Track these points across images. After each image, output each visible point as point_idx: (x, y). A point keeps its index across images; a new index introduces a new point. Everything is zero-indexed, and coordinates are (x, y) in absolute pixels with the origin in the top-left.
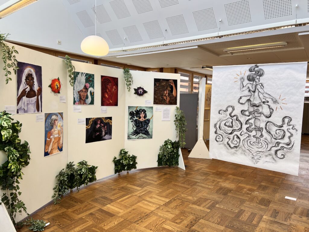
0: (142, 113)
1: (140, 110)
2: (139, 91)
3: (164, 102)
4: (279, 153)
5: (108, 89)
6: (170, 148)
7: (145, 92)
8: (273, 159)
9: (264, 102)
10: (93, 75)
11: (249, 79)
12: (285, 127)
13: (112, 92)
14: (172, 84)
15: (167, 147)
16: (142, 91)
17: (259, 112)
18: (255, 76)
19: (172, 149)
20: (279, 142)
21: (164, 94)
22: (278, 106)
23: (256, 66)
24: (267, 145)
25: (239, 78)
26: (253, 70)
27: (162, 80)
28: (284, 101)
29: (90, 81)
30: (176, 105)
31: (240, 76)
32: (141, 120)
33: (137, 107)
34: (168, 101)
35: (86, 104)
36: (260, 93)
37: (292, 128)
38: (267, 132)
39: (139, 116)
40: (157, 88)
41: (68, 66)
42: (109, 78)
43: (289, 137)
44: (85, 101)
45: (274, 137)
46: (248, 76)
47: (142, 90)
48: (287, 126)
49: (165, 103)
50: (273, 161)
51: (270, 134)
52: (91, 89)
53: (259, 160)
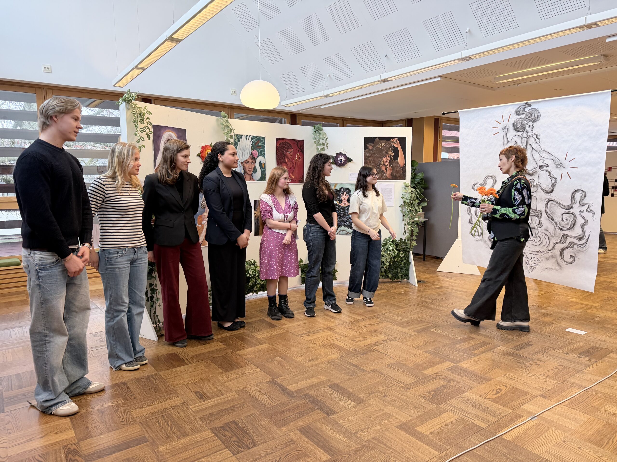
0: (345, 193)
1: (341, 188)
2: (338, 159)
3: (383, 175)
4: (567, 254)
5: (288, 158)
6: (393, 250)
7: (349, 160)
8: (558, 263)
9: (542, 166)
10: (264, 138)
11: (517, 127)
12: (576, 209)
13: (294, 163)
14: (396, 146)
15: (387, 249)
16: (344, 159)
17: (534, 184)
18: (525, 122)
19: (396, 252)
20: (566, 235)
21: (382, 163)
22: (564, 172)
23: (526, 104)
24: (549, 239)
25: (500, 126)
26: (521, 112)
27: (377, 140)
28: (573, 164)
29: (259, 146)
30: (405, 179)
31: (502, 123)
32: (342, 205)
33: (336, 184)
34: (389, 173)
35: (253, 180)
36: (534, 151)
37: (587, 210)
38: (549, 217)
39: (339, 199)
40: (369, 153)
41: (223, 126)
42: (289, 142)
43: (582, 226)
44: (251, 176)
45: (560, 227)
46: (514, 124)
47: (343, 157)
48: (579, 206)
49: (384, 177)
50: (557, 268)
51: (553, 222)
52: (260, 159)
53: (536, 266)
